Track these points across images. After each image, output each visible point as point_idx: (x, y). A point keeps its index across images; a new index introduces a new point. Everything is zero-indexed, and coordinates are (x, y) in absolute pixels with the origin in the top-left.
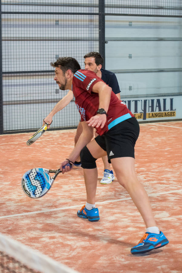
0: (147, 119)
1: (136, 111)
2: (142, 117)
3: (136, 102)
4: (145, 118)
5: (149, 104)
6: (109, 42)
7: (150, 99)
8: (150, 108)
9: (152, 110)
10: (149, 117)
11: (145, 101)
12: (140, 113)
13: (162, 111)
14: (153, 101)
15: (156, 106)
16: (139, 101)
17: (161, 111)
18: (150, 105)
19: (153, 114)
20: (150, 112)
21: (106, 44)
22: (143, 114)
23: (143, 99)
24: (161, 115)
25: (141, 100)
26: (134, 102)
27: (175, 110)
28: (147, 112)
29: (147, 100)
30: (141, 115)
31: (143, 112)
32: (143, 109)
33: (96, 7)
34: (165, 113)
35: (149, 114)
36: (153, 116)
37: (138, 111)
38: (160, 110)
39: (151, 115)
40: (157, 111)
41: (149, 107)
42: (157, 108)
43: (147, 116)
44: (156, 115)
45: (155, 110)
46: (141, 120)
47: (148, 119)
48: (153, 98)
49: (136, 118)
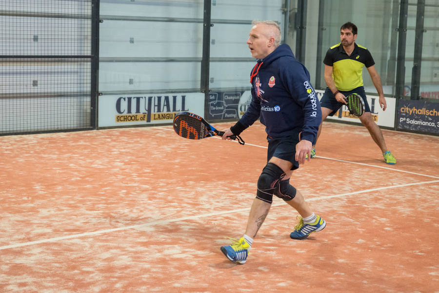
0: (151, 121)
1: (138, 111)
2: (146, 118)
3: (138, 99)
4: (149, 120)
5: (154, 102)
6: (105, 21)
7: (156, 95)
8: (156, 108)
9: (159, 110)
10: (155, 119)
11: (150, 99)
12: (144, 113)
13: (172, 112)
14: (159, 98)
15: (164, 105)
16: (142, 98)
17: (170, 111)
18: (156, 104)
19: (159, 115)
20: (156, 113)
21: (100, 23)
22: (146, 115)
23: (147, 96)
25: (145, 97)
26: (135, 99)
27: (188, 110)
28: (152, 112)
29: (151, 97)
30: (145, 116)
31: (147, 112)
32: (147, 109)
34: (175, 114)
36: (159, 118)
37: (140, 111)
38: (168, 110)
39: (157, 117)
40: (165, 112)
41: (155, 106)
42: (165, 107)
43: (152, 117)
44: (164, 117)
45: (162, 110)
46: (144, 122)
47: (153, 122)
48: (159, 95)
49: (138, 120)
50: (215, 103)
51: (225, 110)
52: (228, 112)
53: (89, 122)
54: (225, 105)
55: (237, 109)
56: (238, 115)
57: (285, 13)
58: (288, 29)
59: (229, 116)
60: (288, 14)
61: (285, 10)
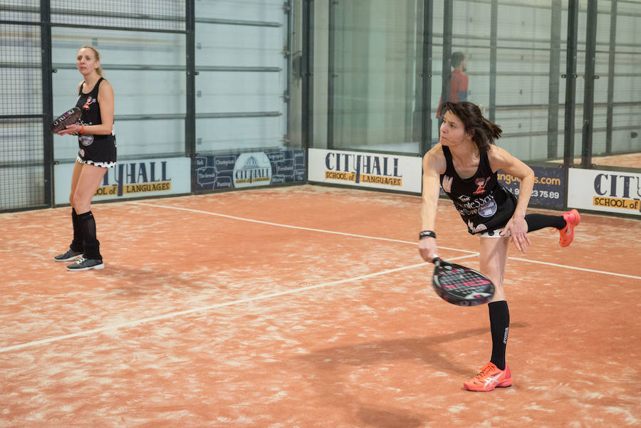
0: (123, 194)
1: (106, 182)
2: (117, 191)
4: (120, 193)
5: (127, 171)
6: (59, 71)
7: (129, 162)
8: (130, 178)
9: (133, 181)
10: (128, 192)
11: (121, 167)
12: (114, 185)
13: (149, 183)
14: (133, 166)
15: (140, 174)
17: (147, 181)
18: (129, 173)
19: (133, 187)
20: (129, 184)
21: (53, 74)
22: (117, 187)
23: (117, 163)
24: (146, 189)
25: (115, 165)
27: (170, 180)
28: (125, 183)
29: (123, 165)
30: (115, 188)
31: (117, 184)
32: (118, 179)
33: (35, 12)
34: (154, 185)
35: (128, 187)
36: (133, 190)
37: (109, 183)
38: (145, 180)
39: (130, 189)
40: (140, 181)
41: (128, 175)
42: (141, 177)
43: (125, 190)
44: (140, 189)
45: (136, 180)
46: (115, 196)
47: (125, 195)
48: (133, 162)
49: (106, 194)
50: (204, 170)
51: (217, 178)
52: (221, 181)
53: (42, 198)
54: (217, 172)
55: (231, 175)
56: (233, 184)
57: (287, 57)
58: (292, 77)
59: (221, 185)
60: (292, 58)
61: (288, 53)
